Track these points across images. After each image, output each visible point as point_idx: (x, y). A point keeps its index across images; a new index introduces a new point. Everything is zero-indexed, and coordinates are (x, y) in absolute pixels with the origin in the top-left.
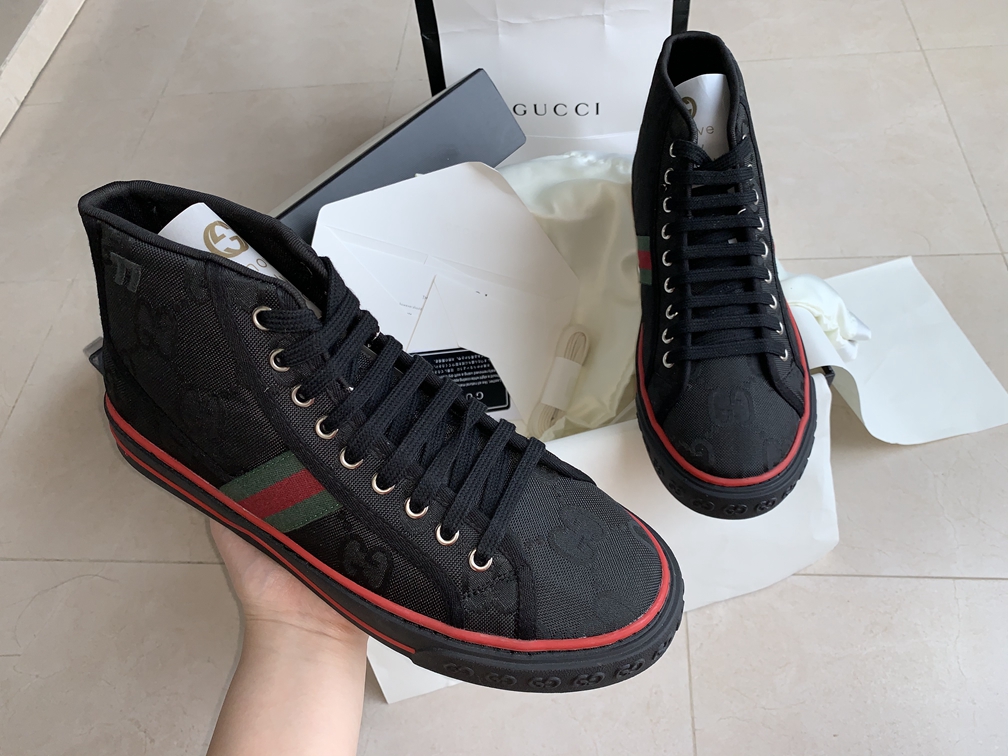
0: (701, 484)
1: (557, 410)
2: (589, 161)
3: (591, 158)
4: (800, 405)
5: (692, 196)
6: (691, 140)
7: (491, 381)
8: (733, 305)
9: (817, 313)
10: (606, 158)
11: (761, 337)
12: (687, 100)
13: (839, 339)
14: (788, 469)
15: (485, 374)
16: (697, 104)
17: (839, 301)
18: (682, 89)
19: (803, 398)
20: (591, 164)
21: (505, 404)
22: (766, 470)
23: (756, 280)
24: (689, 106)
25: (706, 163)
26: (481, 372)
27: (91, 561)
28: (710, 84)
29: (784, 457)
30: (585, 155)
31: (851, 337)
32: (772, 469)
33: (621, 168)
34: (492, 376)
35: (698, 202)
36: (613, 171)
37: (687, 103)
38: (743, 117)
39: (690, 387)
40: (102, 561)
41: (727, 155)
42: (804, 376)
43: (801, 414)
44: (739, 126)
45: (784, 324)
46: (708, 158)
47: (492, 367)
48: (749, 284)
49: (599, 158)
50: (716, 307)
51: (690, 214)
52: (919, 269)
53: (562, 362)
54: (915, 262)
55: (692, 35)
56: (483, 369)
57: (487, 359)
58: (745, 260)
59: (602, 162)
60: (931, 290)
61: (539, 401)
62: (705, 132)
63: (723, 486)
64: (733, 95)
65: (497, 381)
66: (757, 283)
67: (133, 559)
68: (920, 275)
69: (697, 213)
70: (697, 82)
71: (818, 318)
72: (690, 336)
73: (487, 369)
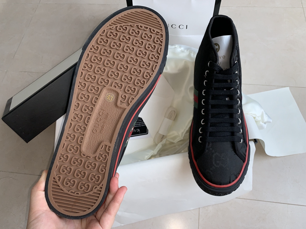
0: (207, 185)
1: (163, 135)
2: (181, 50)
3: (182, 49)
4: (244, 158)
5: (215, 82)
6: (216, 63)
7: (142, 126)
8: (225, 122)
9: (254, 116)
10: (187, 49)
11: (234, 135)
12: (217, 44)
13: (261, 123)
14: (237, 182)
15: (140, 123)
16: (220, 47)
17: (263, 110)
18: (215, 40)
19: (246, 156)
20: (182, 52)
21: (146, 132)
22: (230, 183)
23: (234, 114)
24: (217, 47)
25: (221, 71)
26: (139, 123)
27: (9, 172)
28: (226, 39)
29: (236, 178)
30: (180, 47)
31: (265, 122)
32: (232, 182)
33: (192, 55)
34: (142, 124)
35: (216, 85)
36: (189, 55)
37: (216, 46)
38: (236, 54)
39: (207, 151)
40: (13, 173)
41: (229, 69)
42: (247, 147)
43: (244, 162)
44: (235, 58)
45: (242, 129)
46: (222, 69)
47: (143, 121)
48: (231, 115)
49: (185, 49)
50: (219, 123)
51: (213, 89)
52: (291, 92)
53: (167, 120)
54: (290, 89)
55: (221, 16)
56: (140, 122)
57: (141, 118)
58: (231, 107)
59: (186, 51)
60: (294, 100)
61: (158, 132)
62: (222, 57)
63: (214, 187)
64: (234, 46)
65: (144, 125)
66: (234, 115)
67: (23, 173)
68: (291, 94)
69: (215, 89)
70: (221, 38)
71: (254, 118)
72: (209, 133)
73: (141, 121)
